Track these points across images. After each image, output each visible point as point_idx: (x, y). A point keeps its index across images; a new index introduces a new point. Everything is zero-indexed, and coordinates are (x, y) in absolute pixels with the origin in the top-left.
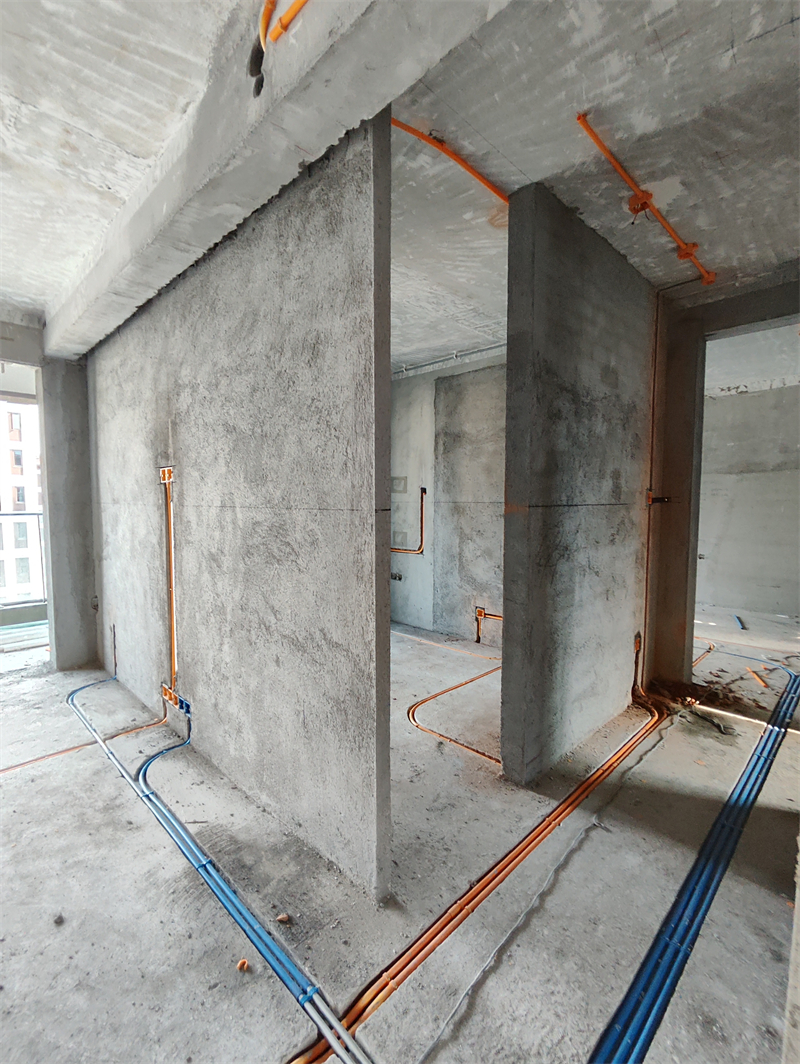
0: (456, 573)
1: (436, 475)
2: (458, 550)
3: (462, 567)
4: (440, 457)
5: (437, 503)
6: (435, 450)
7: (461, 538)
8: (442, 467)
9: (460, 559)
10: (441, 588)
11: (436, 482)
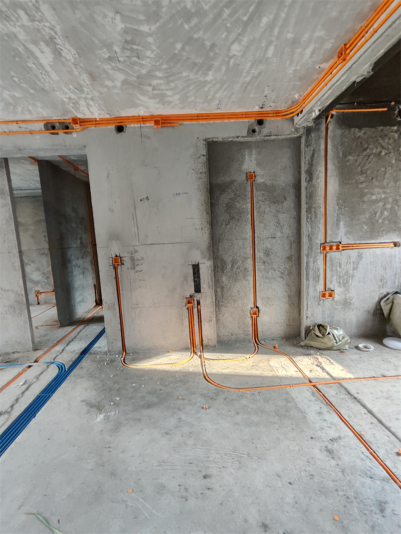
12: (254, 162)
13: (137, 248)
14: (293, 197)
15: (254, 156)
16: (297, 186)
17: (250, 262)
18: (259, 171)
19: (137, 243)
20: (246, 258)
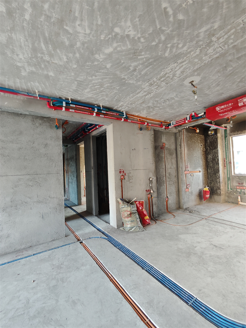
12: (165, 139)
13: (131, 171)
14: (175, 153)
15: (165, 137)
16: (176, 149)
17: (165, 178)
18: (166, 143)
19: (131, 169)
20: (164, 176)
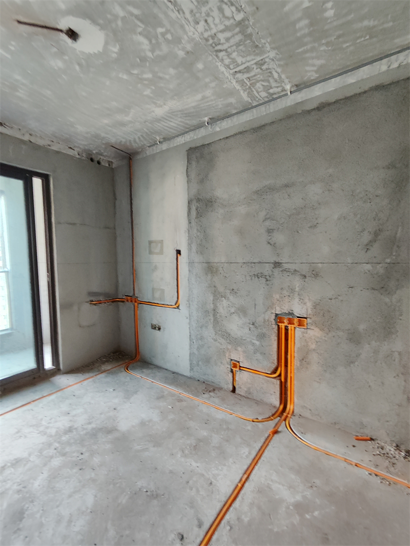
0: (211, 326)
1: (190, 238)
2: (212, 306)
3: (216, 322)
4: (193, 222)
5: (191, 263)
6: (188, 215)
7: (215, 296)
8: (195, 231)
9: (214, 315)
10: (196, 339)
11: (190, 245)
